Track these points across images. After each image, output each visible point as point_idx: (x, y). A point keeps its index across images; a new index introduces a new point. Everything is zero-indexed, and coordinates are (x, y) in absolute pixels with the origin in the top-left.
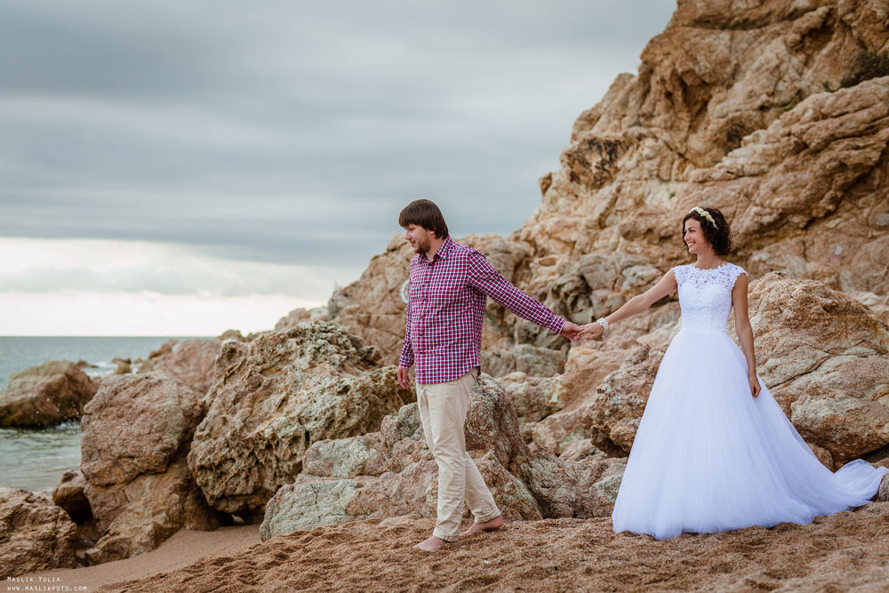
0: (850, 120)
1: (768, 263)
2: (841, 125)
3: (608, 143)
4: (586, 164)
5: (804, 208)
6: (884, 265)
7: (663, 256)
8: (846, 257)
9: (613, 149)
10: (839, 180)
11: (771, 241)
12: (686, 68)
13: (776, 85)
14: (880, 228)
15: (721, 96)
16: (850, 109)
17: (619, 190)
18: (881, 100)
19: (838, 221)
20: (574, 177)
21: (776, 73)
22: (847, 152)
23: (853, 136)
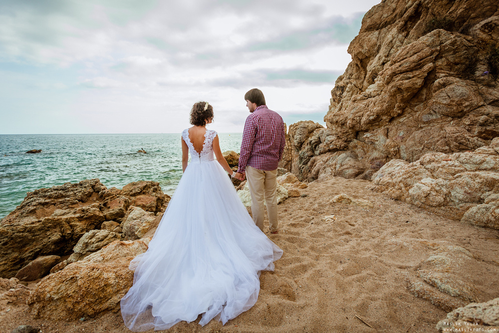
0: (406, 62)
1: (370, 138)
2: (400, 66)
3: (341, 87)
4: (336, 95)
5: (387, 112)
6: (422, 144)
7: (341, 132)
8: (404, 138)
9: (342, 89)
10: (399, 97)
11: (377, 127)
12: (358, 51)
13: (390, 51)
14: (424, 123)
15: (372, 61)
16: (409, 55)
17: (342, 105)
18: (427, 46)
19: (405, 118)
20: (334, 101)
21: (391, 45)
22: (402, 82)
23: (406, 71)
